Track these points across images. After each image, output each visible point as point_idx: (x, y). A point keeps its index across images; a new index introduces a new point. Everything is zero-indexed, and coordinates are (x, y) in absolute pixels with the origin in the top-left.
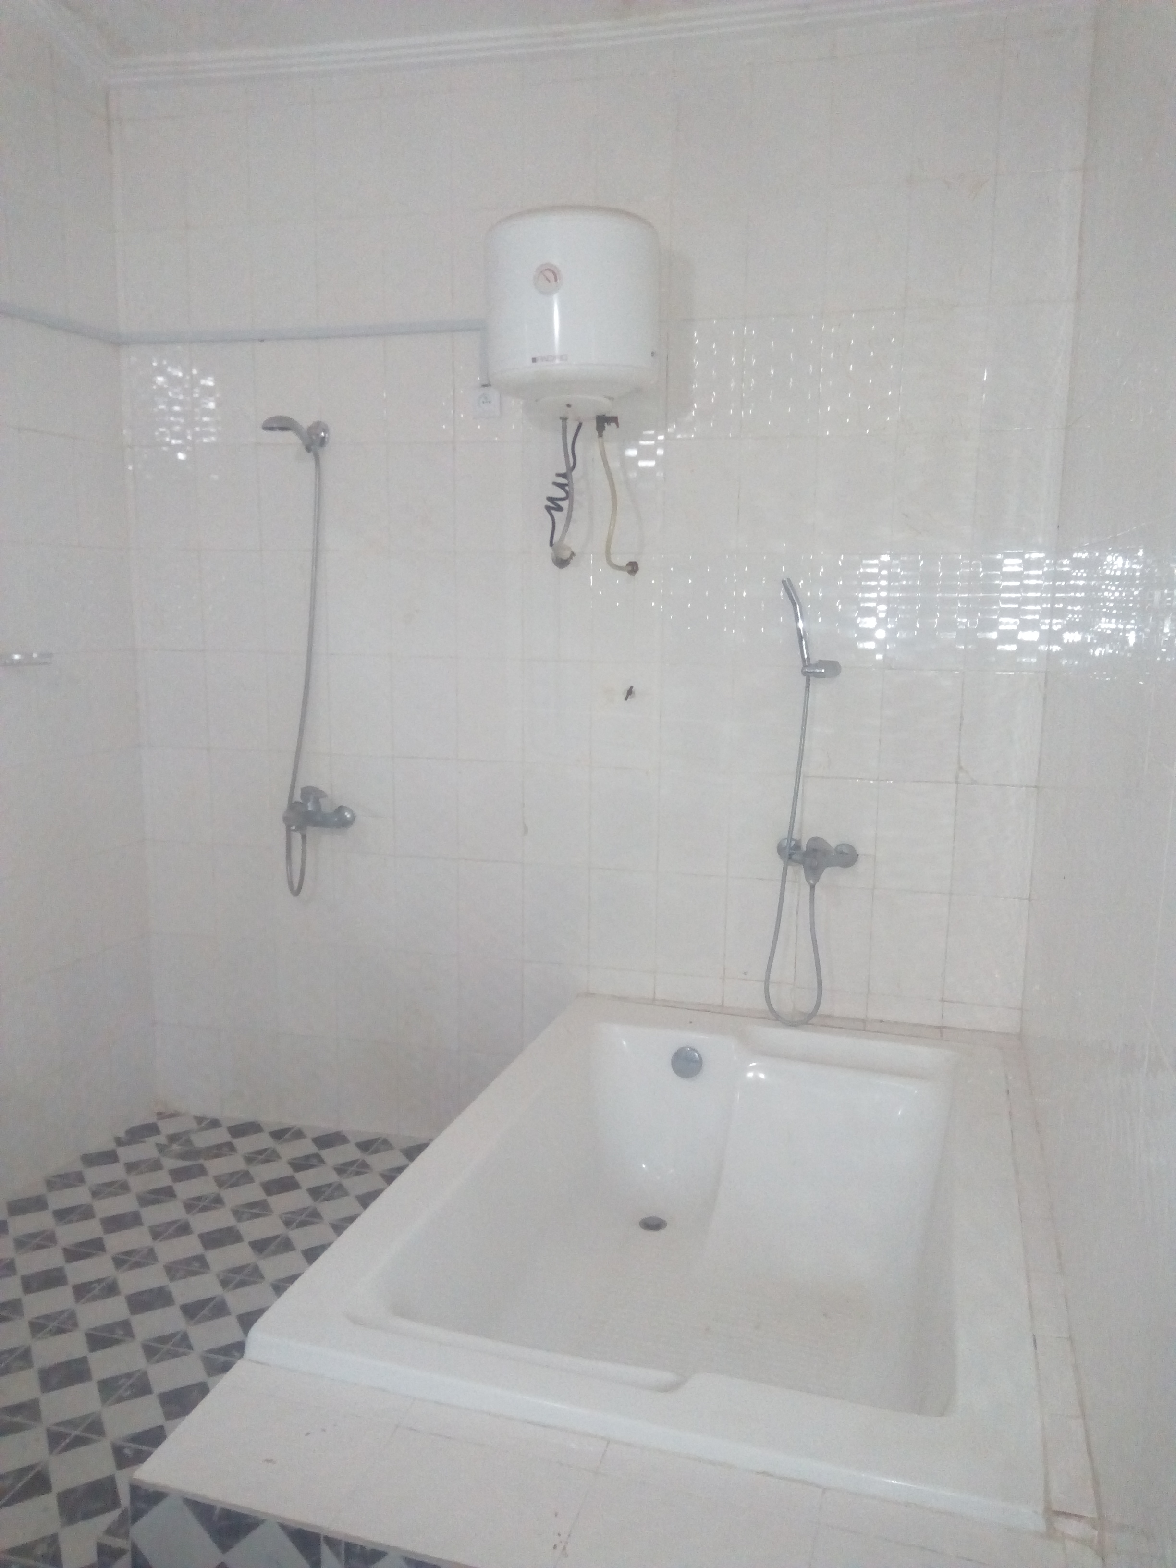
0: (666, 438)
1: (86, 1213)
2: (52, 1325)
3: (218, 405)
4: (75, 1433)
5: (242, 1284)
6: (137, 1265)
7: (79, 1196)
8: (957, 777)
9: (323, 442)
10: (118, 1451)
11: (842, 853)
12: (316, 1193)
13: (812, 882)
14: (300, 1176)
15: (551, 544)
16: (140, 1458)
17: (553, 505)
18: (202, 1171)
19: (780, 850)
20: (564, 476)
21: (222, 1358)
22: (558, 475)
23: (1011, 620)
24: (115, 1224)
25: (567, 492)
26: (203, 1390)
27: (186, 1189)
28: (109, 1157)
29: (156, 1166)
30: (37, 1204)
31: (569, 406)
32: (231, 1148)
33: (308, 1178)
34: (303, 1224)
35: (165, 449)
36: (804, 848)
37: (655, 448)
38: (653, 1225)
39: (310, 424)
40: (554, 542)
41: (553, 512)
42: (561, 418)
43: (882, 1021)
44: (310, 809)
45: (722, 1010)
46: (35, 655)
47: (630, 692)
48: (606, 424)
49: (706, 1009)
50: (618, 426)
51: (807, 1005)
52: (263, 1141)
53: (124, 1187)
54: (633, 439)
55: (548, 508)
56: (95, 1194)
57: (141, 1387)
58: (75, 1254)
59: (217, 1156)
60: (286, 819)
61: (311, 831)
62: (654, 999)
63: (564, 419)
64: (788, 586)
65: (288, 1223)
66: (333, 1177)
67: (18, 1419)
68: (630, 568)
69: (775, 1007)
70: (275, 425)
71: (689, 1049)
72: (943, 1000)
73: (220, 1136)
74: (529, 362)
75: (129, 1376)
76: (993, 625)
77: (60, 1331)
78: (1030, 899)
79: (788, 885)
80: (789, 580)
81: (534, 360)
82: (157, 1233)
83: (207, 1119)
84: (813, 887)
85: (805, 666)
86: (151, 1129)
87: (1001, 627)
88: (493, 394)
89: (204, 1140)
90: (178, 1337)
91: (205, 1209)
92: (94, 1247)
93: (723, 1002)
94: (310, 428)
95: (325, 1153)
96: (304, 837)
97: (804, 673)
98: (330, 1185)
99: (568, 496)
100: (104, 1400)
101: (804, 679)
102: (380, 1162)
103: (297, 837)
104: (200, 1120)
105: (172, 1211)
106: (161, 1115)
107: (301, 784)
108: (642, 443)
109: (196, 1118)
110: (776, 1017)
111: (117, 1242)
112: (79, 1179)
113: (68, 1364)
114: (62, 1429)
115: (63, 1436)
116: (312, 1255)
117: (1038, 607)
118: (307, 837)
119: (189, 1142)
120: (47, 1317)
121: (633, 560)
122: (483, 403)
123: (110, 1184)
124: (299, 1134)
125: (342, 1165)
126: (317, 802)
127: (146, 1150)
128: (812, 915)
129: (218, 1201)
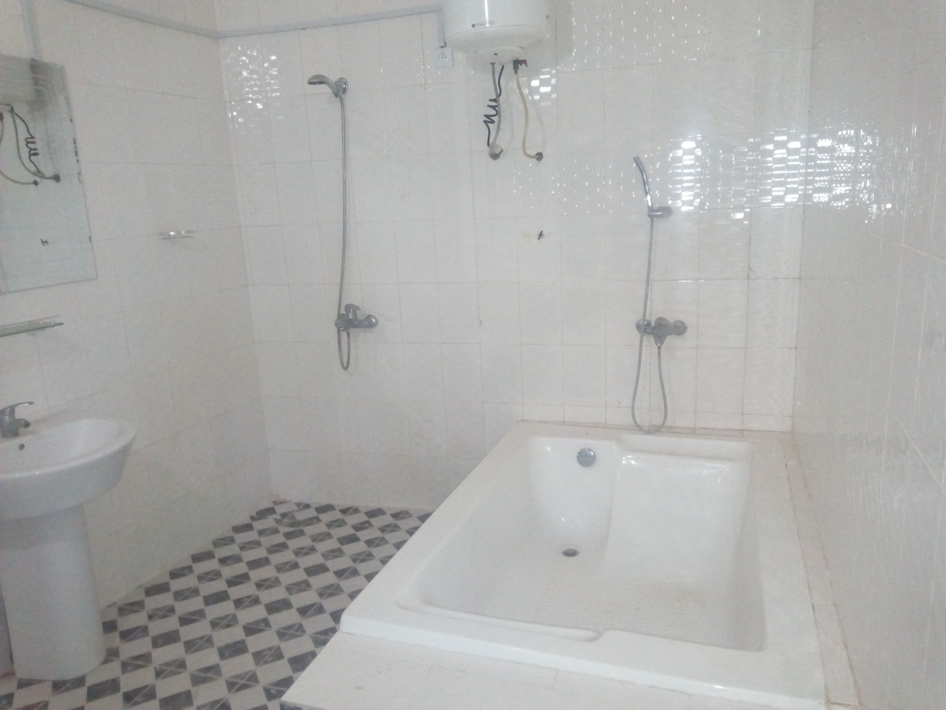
0: (557, 72)
1: (238, 559)
2: (224, 622)
3: (280, 71)
4: (243, 682)
5: (331, 595)
6: (269, 587)
7: (232, 550)
8: (748, 275)
9: (345, 91)
10: (267, 691)
11: (676, 326)
12: (369, 543)
13: (659, 345)
14: (359, 534)
15: (488, 144)
16: (280, 694)
17: (489, 120)
18: (302, 533)
19: (638, 326)
20: (495, 100)
21: (323, 637)
22: (491, 100)
23: (780, 189)
24: (254, 564)
25: (497, 112)
26: (313, 655)
27: (294, 544)
28: (248, 527)
29: (275, 531)
30: (209, 555)
31: (496, 54)
32: (318, 520)
33: (364, 535)
34: (363, 560)
35: (250, 102)
36: (653, 324)
37: (550, 79)
38: (570, 553)
39: (336, 80)
40: (490, 143)
41: (489, 124)
42: (491, 63)
43: (705, 428)
44: (351, 317)
45: (605, 426)
46: (183, 232)
47: (541, 235)
48: (519, 65)
49: (596, 426)
50: (527, 66)
51: (658, 421)
52: (336, 515)
53: (258, 544)
54: (536, 74)
55: (486, 122)
56: (242, 548)
57: (278, 655)
58: (233, 582)
59: (309, 525)
60: (336, 325)
61: (352, 331)
62: (564, 422)
63: (493, 64)
64: (637, 161)
65: (354, 561)
66: (379, 534)
67: (209, 675)
68: (538, 157)
69: (639, 423)
70: (316, 81)
71: (587, 449)
72: (742, 414)
73: (311, 513)
74: (469, 27)
75: (270, 649)
76: (769, 192)
77: (228, 626)
78: (796, 349)
79: (644, 348)
80: (638, 157)
81: (473, 26)
82: (280, 569)
83: (303, 504)
84: (659, 348)
85: (650, 211)
86: (270, 511)
87: (774, 194)
88: (447, 51)
89: (301, 516)
90: (297, 626)
91: (306, 554)
92: (243, 578)
93: (606, 421)
94: (336, 82)
95: (373, 521)
96: (348, 335)
97: (650, 216)
98: (377, 538)
99: (497, 113)
100: (257, 664)
101: (649, 219)
102: (405, 524)
103: (344, 335)
104: (298, 505)
105: (287, 556)
106: (275, 503)
107: (344, 303)
108: (542, 77)
109: (296, 503)
110: (639, 428)
111: (256, 575)
112: (232, 540)
113: (235, 644)
114: (234, 680)
115: (235, 684)
116: (369, 577)
117: (797, 179)
118: (350, 334)
119: (293, 517)
120: (220, 619)
121: (539, 152)
122: (442, 58)
123: (249, 543)
124: (356, 510)
125: (384, 526)
126: (355, 314)
127: (269, 522)
128: (660, 365)
129: (312, 550)
